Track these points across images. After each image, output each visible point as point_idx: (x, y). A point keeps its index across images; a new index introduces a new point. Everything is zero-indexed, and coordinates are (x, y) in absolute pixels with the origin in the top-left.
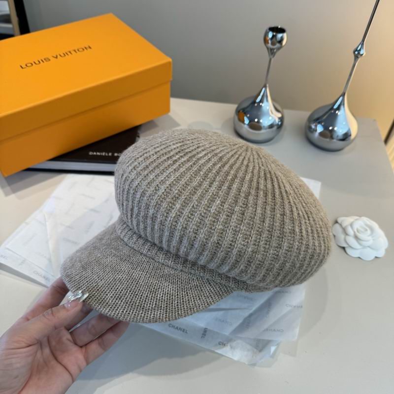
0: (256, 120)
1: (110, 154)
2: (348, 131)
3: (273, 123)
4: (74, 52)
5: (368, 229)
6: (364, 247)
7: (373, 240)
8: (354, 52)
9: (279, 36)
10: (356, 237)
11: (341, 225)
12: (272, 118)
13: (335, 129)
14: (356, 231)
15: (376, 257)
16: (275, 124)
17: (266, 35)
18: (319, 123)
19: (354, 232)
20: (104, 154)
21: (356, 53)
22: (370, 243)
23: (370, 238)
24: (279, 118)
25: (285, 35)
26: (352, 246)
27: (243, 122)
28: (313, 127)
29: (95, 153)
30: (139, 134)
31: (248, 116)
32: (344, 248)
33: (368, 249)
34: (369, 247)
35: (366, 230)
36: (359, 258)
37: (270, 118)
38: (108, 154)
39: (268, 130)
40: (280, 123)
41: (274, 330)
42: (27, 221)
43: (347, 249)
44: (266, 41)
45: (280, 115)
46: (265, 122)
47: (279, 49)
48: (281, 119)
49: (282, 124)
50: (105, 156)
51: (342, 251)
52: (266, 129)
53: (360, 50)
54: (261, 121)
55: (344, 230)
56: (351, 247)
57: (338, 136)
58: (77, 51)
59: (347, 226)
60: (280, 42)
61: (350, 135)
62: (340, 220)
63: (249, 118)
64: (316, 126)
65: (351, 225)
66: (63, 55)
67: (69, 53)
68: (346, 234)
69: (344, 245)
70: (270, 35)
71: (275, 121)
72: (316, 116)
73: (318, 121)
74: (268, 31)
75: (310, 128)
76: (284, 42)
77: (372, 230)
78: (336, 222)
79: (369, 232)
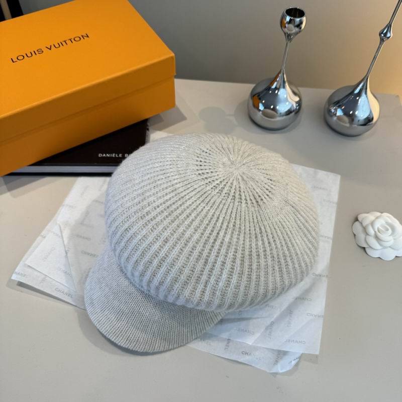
0: (272, 107)
1: (120, 155)
2: (369, 115)
3: (291, 108)
4: (70, 41)
5: (389, 228)
6: (385, 247)
7: (394, 239)
8: (380, 35)
9: (298, 20)
10: (377, 238)
11: (361, 223)
12: (289, 102)
13: (357, 113)
14: (376, 230)
15: (396, 257)
16: (292, 109)
17: (283, 18)
18: (340, 107)
19: (375, 232)
20: (113, 155)
21: (382, 35)
22: (391, 243)
23: (391, 238)
24: (297, 102)
25: (304, 19)
26: (373, 247)
27: (257, 108)
28: (333, 111)
29: (104, 155)
30: (148, 126)
31: (263, 102)
32: (364, 248)
33: (390, 249)
34: (390, 247)
35: (387, 230)
36: (379, 258)
37: (287, 103)
38: (118, 155)
39: (285, 117)
40: (298, 108)
41: (297, 342)
42: (43, 233)
43: (367, 250)
44: (282, 24)
45: (297, 99)
46: (282, 108)
47: (297, 34)
48: (299, 103)
49: (299, 109)
50: (115, 157)
51: (362, 251)
52: (283, 116)
53: (386, 33)
54: (277, 107)
55: (365, 230)
56: (370, 247)
57: (359, 121)
58: (73, 40)
59: (367, 225)
60: (299, 26)
61: (373, 119)
62: (360, 218)
63: (264, 104)
64: (336, 110)
65: (372, 224)
66: (57, 46)
67: (64, 43)
68: (367, 234)
69: (364, 245)
70: (288, 18)
71: (293, 105)
72: (336, 99)
73: (338, 104)
74: (285, 14)
75: (330, 111)
76: (303, 26)
77: (393, 229)
78: (357, 220)
79: (390, 231)
